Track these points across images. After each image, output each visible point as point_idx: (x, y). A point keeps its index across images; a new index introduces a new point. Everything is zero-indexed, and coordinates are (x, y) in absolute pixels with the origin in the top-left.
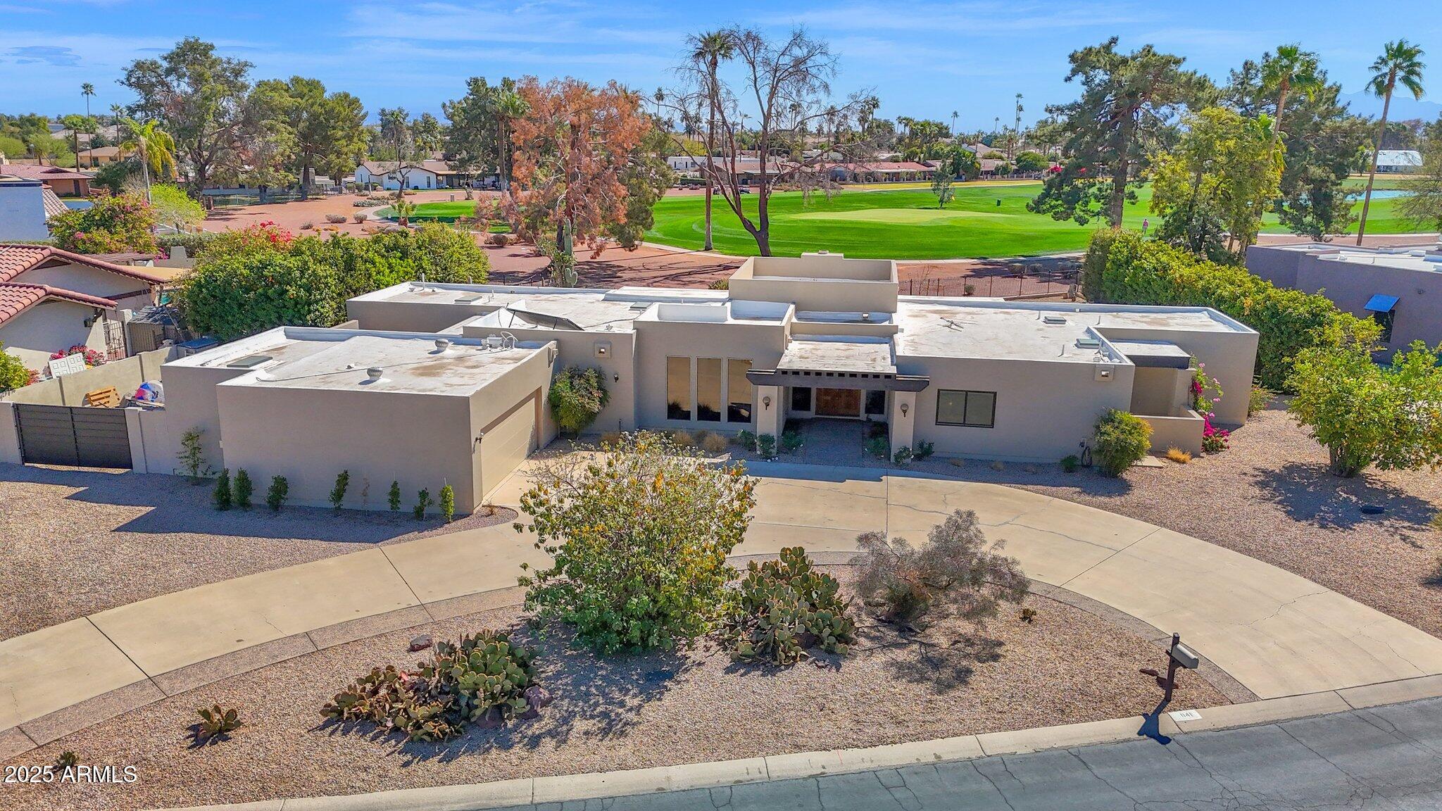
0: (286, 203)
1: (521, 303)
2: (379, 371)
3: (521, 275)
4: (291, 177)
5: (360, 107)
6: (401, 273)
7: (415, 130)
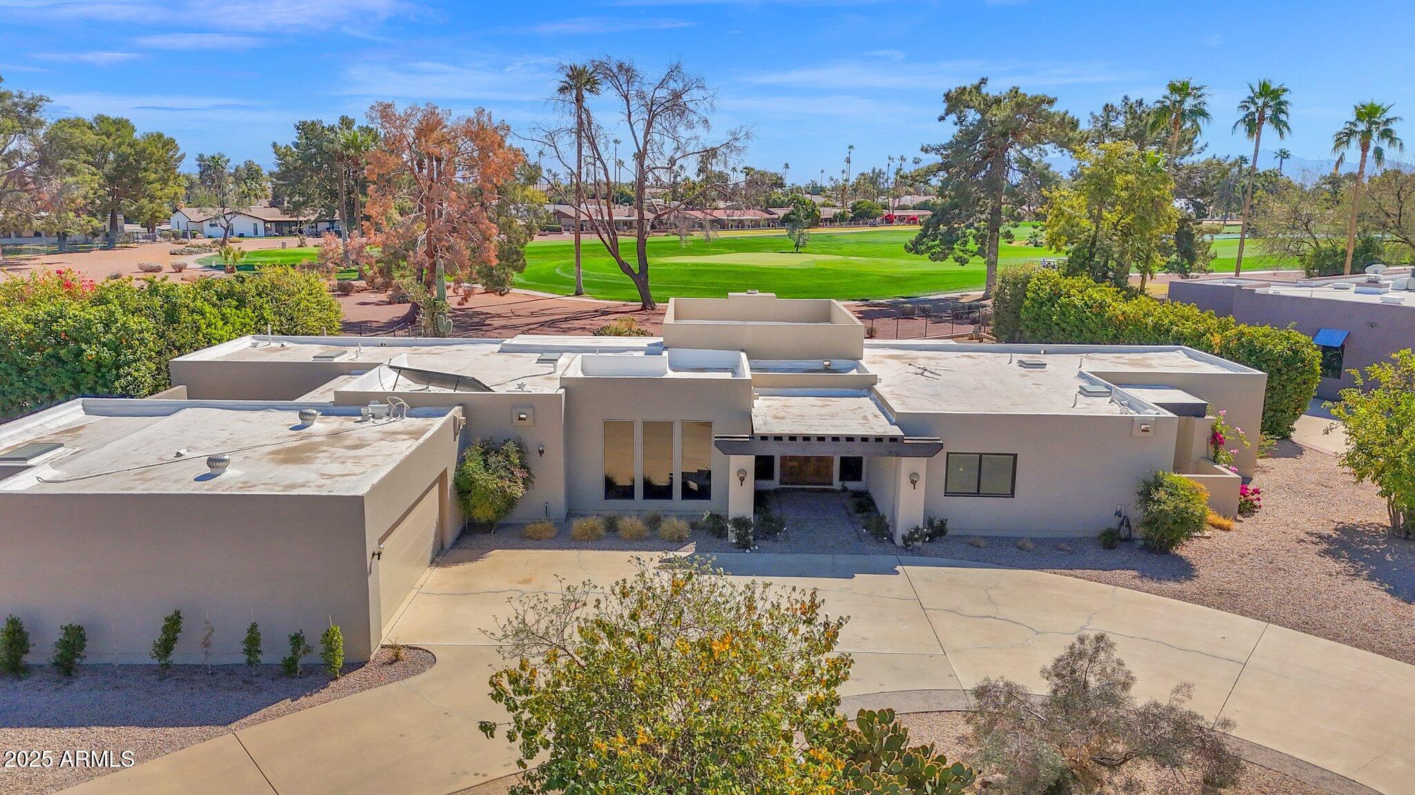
0: (89, 251)
1: (404, 358)
2: (224, 460)
3: (374, 325)
4: (95, 223)
5: (176, 148)
6: (238, 325)
7: (238, 178)
